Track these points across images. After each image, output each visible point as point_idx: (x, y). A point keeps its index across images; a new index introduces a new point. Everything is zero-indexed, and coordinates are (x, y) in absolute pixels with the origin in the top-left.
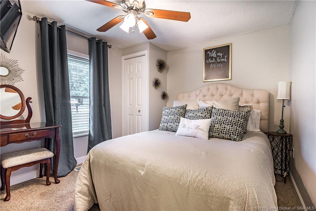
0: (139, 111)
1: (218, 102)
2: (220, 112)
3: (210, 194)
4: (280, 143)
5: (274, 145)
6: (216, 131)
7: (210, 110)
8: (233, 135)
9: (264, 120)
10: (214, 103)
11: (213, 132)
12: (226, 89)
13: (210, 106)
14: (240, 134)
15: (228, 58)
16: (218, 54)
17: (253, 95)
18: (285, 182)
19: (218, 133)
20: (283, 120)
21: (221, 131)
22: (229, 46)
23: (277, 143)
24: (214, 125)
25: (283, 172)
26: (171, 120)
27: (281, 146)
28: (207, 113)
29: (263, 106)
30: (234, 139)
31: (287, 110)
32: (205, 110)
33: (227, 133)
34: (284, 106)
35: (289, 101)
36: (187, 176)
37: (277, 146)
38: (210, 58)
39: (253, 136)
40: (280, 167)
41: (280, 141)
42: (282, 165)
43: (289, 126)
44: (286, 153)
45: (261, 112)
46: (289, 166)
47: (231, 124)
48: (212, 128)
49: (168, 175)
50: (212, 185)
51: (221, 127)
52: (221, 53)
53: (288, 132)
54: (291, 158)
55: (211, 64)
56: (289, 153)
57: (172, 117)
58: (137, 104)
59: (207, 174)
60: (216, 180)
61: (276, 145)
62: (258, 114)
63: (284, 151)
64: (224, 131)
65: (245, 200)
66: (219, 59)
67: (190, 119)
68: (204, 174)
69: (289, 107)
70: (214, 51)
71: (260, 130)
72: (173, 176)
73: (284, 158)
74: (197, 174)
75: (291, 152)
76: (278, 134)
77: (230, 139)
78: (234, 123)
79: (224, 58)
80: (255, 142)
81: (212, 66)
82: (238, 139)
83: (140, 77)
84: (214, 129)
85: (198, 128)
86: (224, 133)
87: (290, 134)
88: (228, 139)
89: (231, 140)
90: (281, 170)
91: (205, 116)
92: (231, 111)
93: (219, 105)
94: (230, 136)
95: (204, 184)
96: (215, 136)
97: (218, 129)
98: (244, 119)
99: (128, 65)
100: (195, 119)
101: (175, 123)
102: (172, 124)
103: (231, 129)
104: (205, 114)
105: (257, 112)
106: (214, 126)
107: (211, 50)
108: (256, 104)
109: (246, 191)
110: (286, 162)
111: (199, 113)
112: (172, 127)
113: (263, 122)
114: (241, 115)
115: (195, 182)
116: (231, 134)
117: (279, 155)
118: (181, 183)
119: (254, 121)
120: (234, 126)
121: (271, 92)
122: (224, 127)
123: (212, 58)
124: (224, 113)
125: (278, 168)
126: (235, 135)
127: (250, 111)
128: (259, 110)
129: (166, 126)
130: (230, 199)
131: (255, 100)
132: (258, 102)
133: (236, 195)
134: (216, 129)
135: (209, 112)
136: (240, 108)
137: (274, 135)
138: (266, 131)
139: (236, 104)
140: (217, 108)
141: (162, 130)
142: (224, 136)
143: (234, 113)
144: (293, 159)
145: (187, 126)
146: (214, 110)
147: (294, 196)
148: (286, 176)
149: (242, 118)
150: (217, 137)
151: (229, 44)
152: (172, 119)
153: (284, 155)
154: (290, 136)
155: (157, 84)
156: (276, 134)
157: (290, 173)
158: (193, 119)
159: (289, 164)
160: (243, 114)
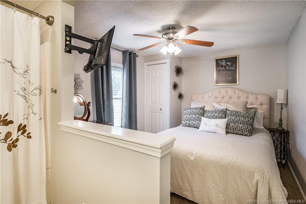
0: (161, 109)
1: (230, 105)
2: (234, 114)
3: (242, 170)
4: (279, 138)
5: (275, 138)
6: (231, 128)
7: (225, 112)
8: (245, 131)
9: (267, 118)
10: (227, 106)
11: (229, 129)
12: (235, 92)
13: (225, 108)
14: (250, 131)
15: (236, 67)
16: (227, 63)
17: (257, 98)
18: (284, 168)
19: (233, 130)
20: (281, 119)
21: (235, 129)
22: (237, 57)
23: (277, 137)
24: (230, 123)
25: (282, 160)
26: (193, 119)
27: (280, 139)
28: (223, 114)
29: (265, 107)
30: (246, 134)
31: (284, 111)
32: (221, 112)
33: (240, 130)
34: (282, 108)
35: (287, 104)
36: (225, 160)
37: (277, 140)
38: (220, 66)
39: (259, 132)
40: (280, 157)
41: (279, 135)
42: (281, 155)
43: (286, 123)
44: (284, 146)
45: (264, 112)
46: (287, 156)
47: (243, 123)
48: (228, 126)
49: (212, 159)
50: (242, 164)
51: (235, 125)
52: (229, 63)
53: (286, 129)
54: (288, 149)
55: (221, 71)
56: (287, 145)
57: (194, 116)
58: (158, 103)
59: (238, 158)
60: (244, 162)
61: (277, 138)
62: (261, 114)
63: (283, 144)
64: (237, 129)
65: (263, 173)
66: (228, 67)
67: (209, 118)
68: (236, 158)
69: (286, 109)
70: (224, 61)
71: (263, 127)
72: (215, 159)
73: (282, 149)
74: (232, 159)
75: (288, 144)
76: (277, 130)
77: (242, 135)
78: (245, 122)
79: (233, 67)
80: (262, 137)
81: (222, 72)
82: (248, 134)
83: (161, 81)
84: (230, 127)
85: (218, 126)
86: (237, 130)
87: (287, 130)
88: (240, 135)
89: (244, 135)
90: (281, 159)
91: (222, 116)
92: (242, 113)
93: (231, 108)
94: (242, 132)
95: (237, 164)
96: (230, 132)
97: (233, 126)
98: (252, 119)
99: (150, 70)
100: (213, 119)
101: (196, 121)
102: (194, 122)
103: (234, 126)
104: (221, 115)
105: (261, 112)
106: (230, 125)
107: (221, 60)
108: (260, 106)
109: (263, 168)
110: (284, 153)
111: (216, 113)
112: (194, 124)
113: (265, 120)
114: (250, 117)
115: (231, 163)
116: (243, 131)
117: (279, 147)
118: (221, 164)
119: (258, 120)
120: (245, 125)
121: (271, 96)
122: (237, 125)
123: (222, 66)
124: (236, 114)
125: (278, 157)
126: (247, 132)
127: (256, 112)
128: (262, 110)
129: (188, 123)
130: (254, 172)
131: (259, 102)
132: (262, 104)
133: (258, 170)
134: (231, 126)
135: (224, 114)
136: (248, 109)
137: (274, 131)
138: (268, 128)
139: (245, 107)
140: (231, 109)
141: (185, 126)
142: (238, 132)
143: (245, 115)
144: (290, 150)
145: (208, 124)
146: (228, 111)
147: (291, 178)
148: (285, 163)
149: (251, 119)
150: (232, 133)
151: (237, 55)
152: (194, 117)
153: (283, 146)
154: (287, 132)
155: (175, 86)
156: (276, 130)
157: (288, 161)
158: (212, 118)
159: (286, 154)
160: (252, 116)
